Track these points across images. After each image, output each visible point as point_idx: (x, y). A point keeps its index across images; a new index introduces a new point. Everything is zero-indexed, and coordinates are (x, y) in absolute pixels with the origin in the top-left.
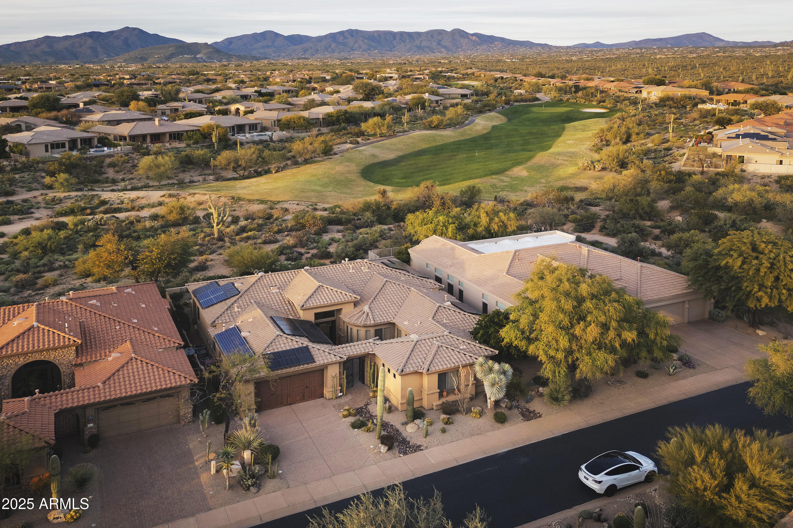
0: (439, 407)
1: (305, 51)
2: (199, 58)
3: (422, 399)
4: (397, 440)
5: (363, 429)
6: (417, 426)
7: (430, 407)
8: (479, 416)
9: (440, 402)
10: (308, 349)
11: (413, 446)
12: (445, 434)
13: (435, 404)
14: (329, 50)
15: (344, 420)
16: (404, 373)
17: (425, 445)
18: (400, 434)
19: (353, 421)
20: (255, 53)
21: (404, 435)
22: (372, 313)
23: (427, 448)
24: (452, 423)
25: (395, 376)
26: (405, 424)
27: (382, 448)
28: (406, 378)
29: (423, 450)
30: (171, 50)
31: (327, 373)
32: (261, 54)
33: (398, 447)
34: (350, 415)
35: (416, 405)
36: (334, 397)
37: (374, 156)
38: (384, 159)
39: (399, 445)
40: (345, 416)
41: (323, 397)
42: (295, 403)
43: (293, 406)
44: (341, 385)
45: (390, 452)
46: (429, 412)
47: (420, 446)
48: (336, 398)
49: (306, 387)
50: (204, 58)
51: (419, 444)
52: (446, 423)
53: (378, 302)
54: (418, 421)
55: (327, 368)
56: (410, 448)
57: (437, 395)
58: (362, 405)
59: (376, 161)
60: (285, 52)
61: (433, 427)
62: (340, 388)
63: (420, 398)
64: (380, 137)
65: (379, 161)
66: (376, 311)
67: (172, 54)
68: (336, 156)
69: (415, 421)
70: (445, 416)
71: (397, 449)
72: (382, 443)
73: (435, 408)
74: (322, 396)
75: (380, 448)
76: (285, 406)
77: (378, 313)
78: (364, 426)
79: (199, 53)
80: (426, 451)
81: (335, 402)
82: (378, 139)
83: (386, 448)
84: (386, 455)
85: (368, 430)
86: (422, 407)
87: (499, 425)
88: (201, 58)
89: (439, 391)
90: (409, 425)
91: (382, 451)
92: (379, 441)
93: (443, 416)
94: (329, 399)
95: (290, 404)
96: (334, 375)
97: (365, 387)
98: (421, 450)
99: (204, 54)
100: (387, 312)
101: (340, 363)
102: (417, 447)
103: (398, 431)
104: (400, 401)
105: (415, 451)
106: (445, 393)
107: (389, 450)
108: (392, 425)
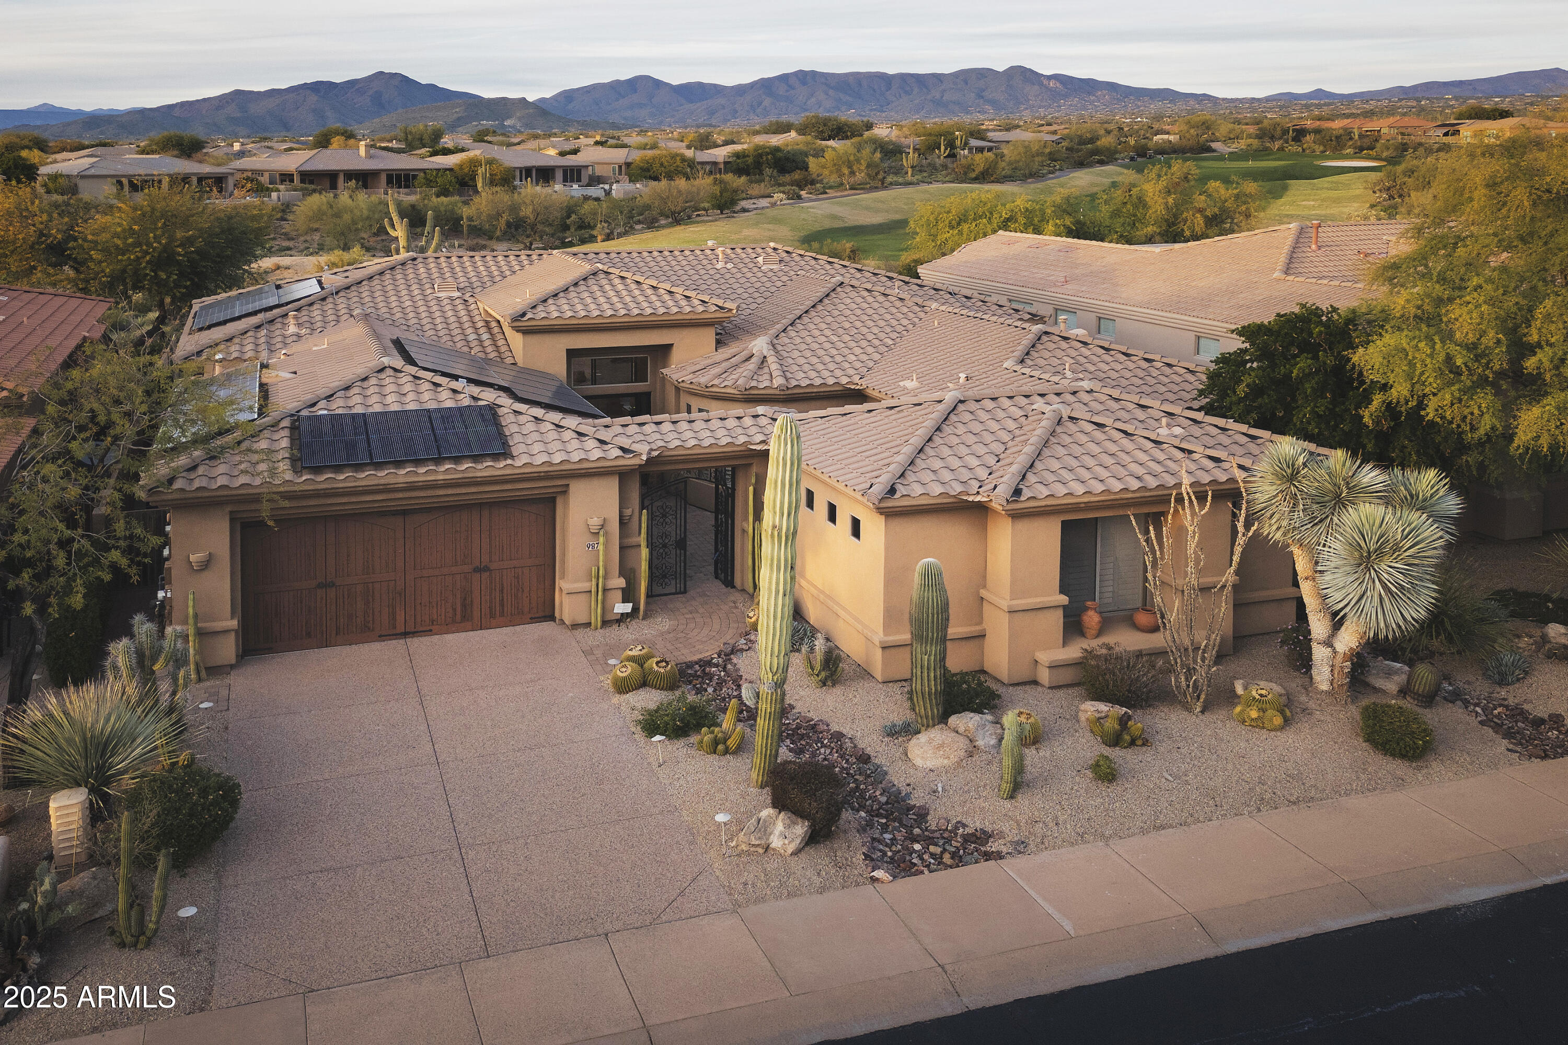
0: (1067, 676)
1: (712, 113)
2: (509, 126)
3: (983, 636)
4: (857, 799)
5: (694, 739)
6: (962, 743)
7: (1025, 675)
8: (1278, 720)
9: (1073, 652)
10: (495, 416)
11: (947, 834)
12: (1115, 790)
13: (1045, 657)
14: (759, 110)
15: (616, 699)
16: (896, 502)
17: (1013, 834)
18: (878, 775)
19: (652, 706)
20: (614, 118)
21: (898, 778)
22: (780, 358)
23: (1020, 847)
24: (1145, 743)
25: (856, 530)
26: (907, 731)
27: (780, 827)
28: (910, 529)
29: (999, 856)
30: (459, 111)
31: (565, 516)
32: (625, 119)
33: (862, 830)
34: (643, 682)
35: (957, 661)
36: (596, 619)
37: (834, 217)
38: (857, 223)
39: (870, 824)
40: (623, 687)
41: (552, 618)
42: (429, 632)
43: (418, 644)
44: (627, 572)
45: (820, 856)
46: (1019, 692)
47: (981, 837)
48: (605, 623)
49: (478, 570)
50: (518, 125)
51: (975, 823)
52: (1114, 740)
53: (804, 334)
54: (966, 721)
55: (565, 491)
56: (929, 841)
57: (1057, 618)
58: (709, 651)
59: (838, 224)
60: (673, 116)
61: (1045, 752)
62: (622, 582)
63: (973, 629)
64: (851, 189)
65: (846, 225)
66: (796, 354)
67: (459, 119)
68: (747, 214)
69: (953, 720)
70: (1103, 707)
71: (858, 840)
72: (779, 804)
73: (1044, 676)
74: (548, 614)
75: (763, 828)
76: (382, 637)
77: (802, 361)
78: (698, 727)
79: (509, 117)
80: (1020, 862)
81: (596, 637)
82: (846, 193)
83: (800, 829)
84: (797, 864)
85: (716, 742)
86: (984, 672)
87: (1398, 767)
88: (513, 127)
89: (1064, 599)
90: (923, 738)
91: (776, 842)
92: (766, 795)
93: (1091, 708)
94: (575, 626)
95: (405, 634)
96: (595, 522)
97: (736, 596)
98: (988, 856)
99: (519, 119)
100: (839, 359)
101: (623, 475)
102: (967, 839)
103: (865, 759)
104: (879, 636)
105: (959, 860)
106: (1092, 619)
107: (814, 839)
108: (839, 736)
